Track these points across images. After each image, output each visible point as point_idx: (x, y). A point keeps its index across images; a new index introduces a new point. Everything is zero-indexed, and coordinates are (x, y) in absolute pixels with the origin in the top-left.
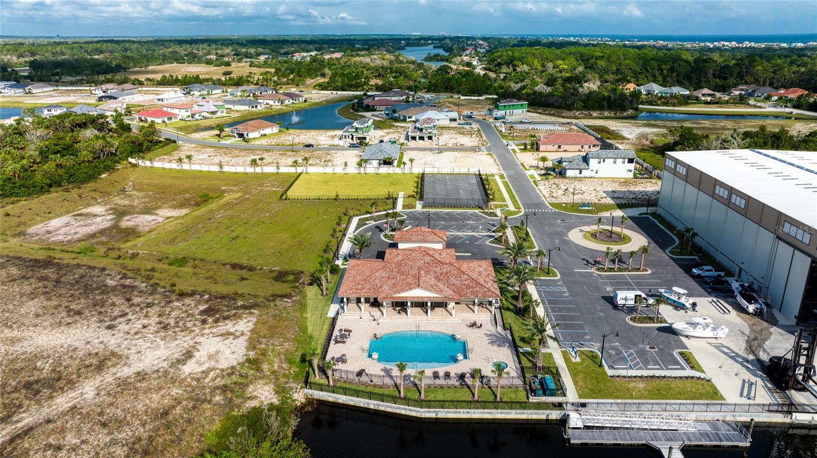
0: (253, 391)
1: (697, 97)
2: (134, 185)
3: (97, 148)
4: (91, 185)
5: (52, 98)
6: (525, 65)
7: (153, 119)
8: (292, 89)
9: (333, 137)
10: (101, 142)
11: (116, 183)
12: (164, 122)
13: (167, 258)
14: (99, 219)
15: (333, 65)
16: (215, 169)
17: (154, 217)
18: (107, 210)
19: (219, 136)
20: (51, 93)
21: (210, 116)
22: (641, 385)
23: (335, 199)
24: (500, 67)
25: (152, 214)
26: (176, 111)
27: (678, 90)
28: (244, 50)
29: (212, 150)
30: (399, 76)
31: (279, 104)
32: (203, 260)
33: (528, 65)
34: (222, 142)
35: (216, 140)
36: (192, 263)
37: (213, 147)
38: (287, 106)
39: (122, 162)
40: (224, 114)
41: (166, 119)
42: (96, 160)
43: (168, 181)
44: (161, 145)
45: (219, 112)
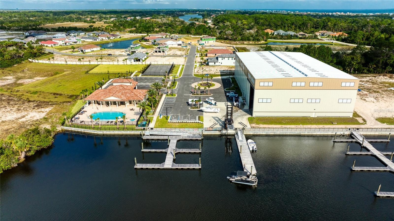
0: (42, 126)
1: (297, 36)
2: (28, 69)
3: (12, 54)
4: (9, 68)
5: (4, 37)
6: (228, 22)
7: (47, 45)
8: (117, 33)
9: (122, 52)
10: (15, 51)
11: (20, 68)
12: (52, 46)
13: (30, 92)
14: (9, 81)
15: (142, 22)
16: (64, 63)
17: (32, 80)
18: (13, 78)
19: (73, 51)
20: (5, 34)
21: (73, 43)
22: (177, 124)
23: (108, 73)
24: (219, 23)
25: (32, 79)
26: (58, 41)
27: (292, 33)
28: (104, 16)
29: (67, 56)
30: (168, 27)
31: (107, 39)
32: (43, 92)
33: (230, 22)
34: (74, 54)
35: (71, 53)
36: (39, 93)
37: (67, 55)
38: (111, 40)
39: (25, 60)
40: (81, 43)
41: (53, 45)
42: (13, 59)
43: (42, 68)
44: (45, 54)
45: (78, 42)
